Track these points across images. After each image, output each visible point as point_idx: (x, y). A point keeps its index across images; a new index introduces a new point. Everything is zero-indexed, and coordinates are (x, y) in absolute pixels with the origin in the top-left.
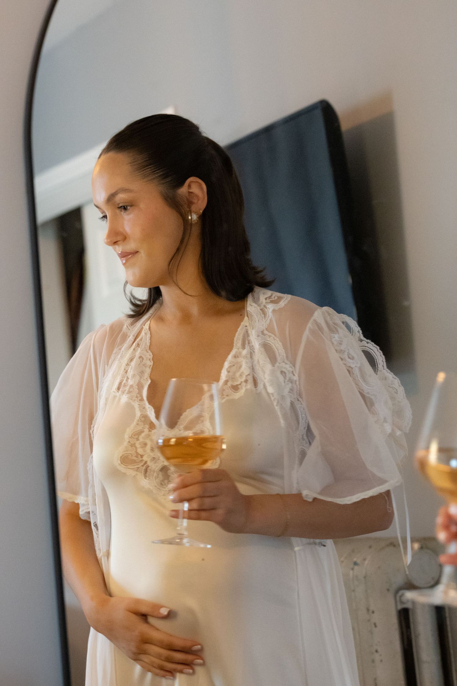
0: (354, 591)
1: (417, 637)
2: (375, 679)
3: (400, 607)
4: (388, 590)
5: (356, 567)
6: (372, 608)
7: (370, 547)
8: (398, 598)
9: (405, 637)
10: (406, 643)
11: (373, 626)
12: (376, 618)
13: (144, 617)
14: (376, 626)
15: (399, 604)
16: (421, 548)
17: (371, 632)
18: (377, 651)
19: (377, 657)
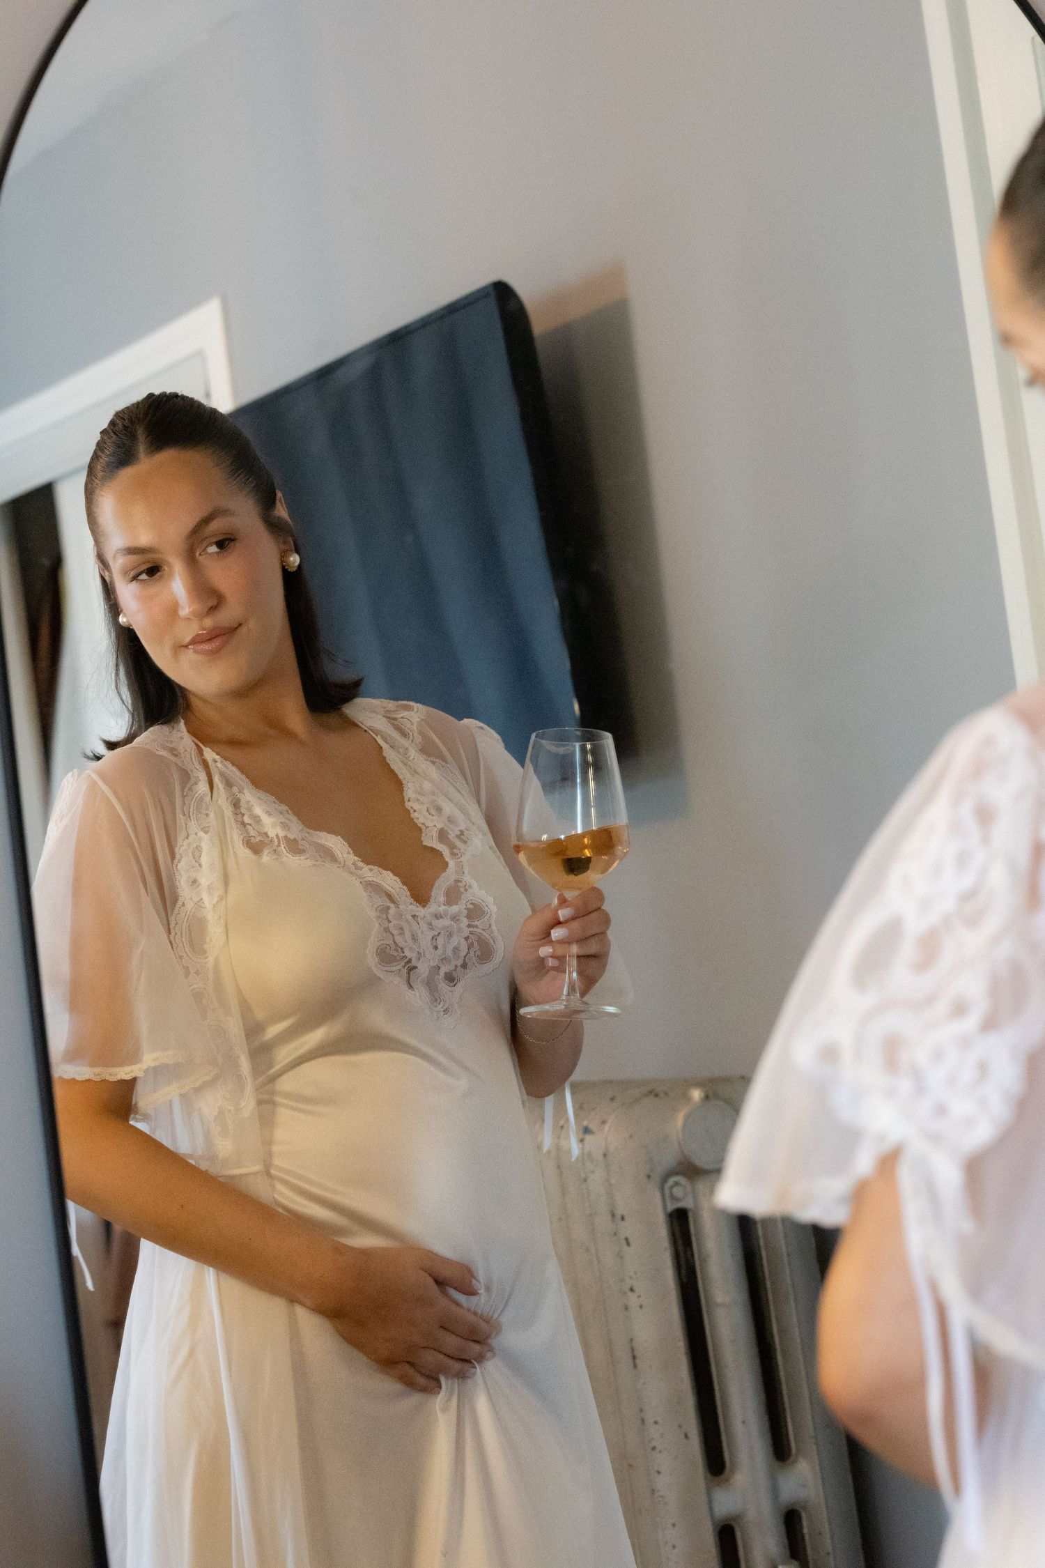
0: (585, 1180)
1: (704, 1260)
2: (631, 1340)
3: (671, 1207)
4: (649, 1177)
5: (588, 1138)
6: (619, 1212)
7: (612, 1099)
8: (667, 1192)
9: (683, 1262)
10: (683, 1272)
11: (624, 1243)
12: (627, 1229)
13: (440, 1283)
14: (628, 1244)
15: (669, 1203)
16: (707, 1097)
17: (620, 1256)
18: (632, 1290)
19: (633, 1300)
